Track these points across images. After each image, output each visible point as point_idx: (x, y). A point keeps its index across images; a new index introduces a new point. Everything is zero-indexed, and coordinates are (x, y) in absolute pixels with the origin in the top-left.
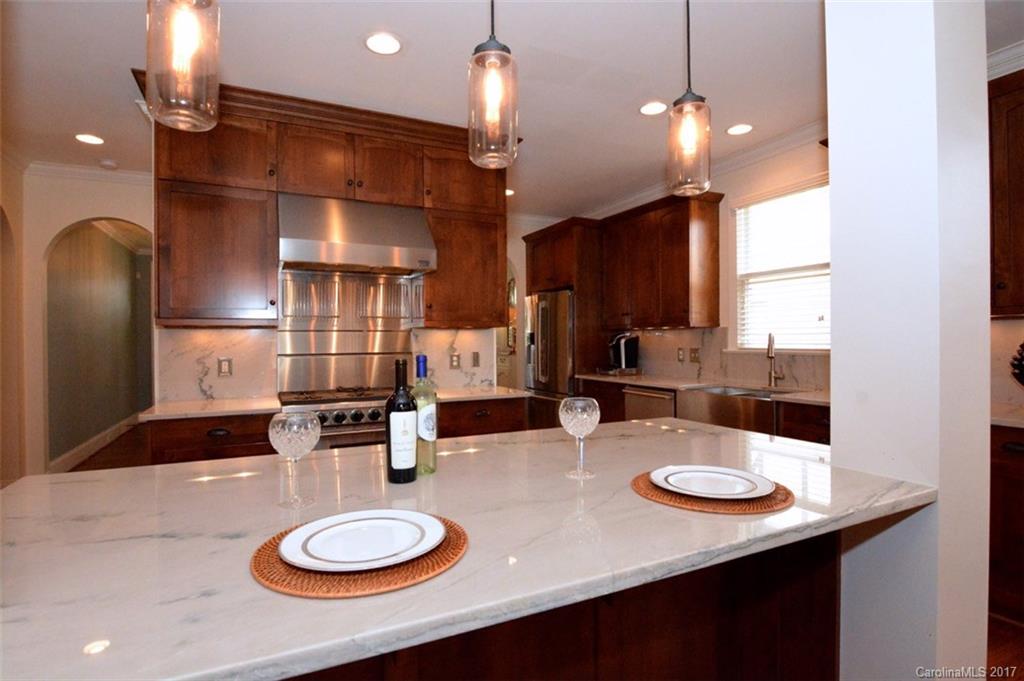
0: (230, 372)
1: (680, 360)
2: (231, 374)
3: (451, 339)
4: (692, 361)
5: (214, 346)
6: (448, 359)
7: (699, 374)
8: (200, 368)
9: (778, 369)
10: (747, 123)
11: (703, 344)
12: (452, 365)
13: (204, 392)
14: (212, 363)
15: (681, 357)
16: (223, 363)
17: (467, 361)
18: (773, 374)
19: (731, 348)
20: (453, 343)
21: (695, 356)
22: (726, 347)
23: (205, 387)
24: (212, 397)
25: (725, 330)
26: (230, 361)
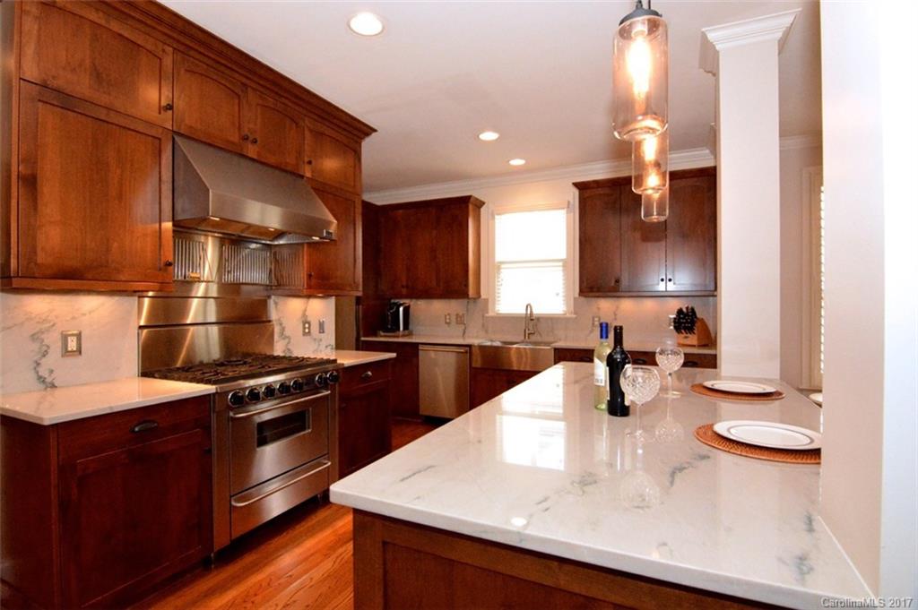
0: (79, 351)
1: (446, 323)
2: (80, 353)
3: (303, 308)
4: (457, 323)
5: (57, 317)
6: (301, 325)
7: (464, 333)
8: (35, 346)
9: (531, 328)
10: (521, 158)
11: (467, 310)
12: (304, 331)
13: (41, 379)
14: (53, 340)
15: (448, 321)
16: (70, 339)
17: (315, 328)
18: (527, 332)
19: (491, 314)
20: (305, 310)
21: (460, 320)
22: (487, 313)
23: (43, 372)
24: (53, 386)
25: (486, 301)
26: (79, 336)
